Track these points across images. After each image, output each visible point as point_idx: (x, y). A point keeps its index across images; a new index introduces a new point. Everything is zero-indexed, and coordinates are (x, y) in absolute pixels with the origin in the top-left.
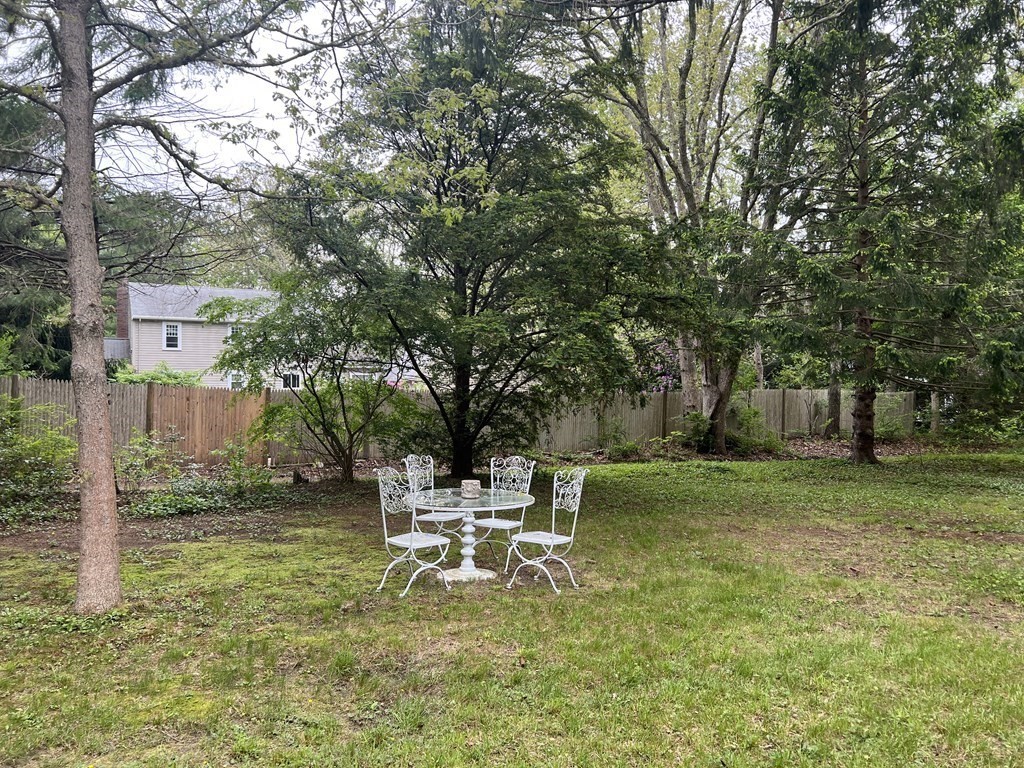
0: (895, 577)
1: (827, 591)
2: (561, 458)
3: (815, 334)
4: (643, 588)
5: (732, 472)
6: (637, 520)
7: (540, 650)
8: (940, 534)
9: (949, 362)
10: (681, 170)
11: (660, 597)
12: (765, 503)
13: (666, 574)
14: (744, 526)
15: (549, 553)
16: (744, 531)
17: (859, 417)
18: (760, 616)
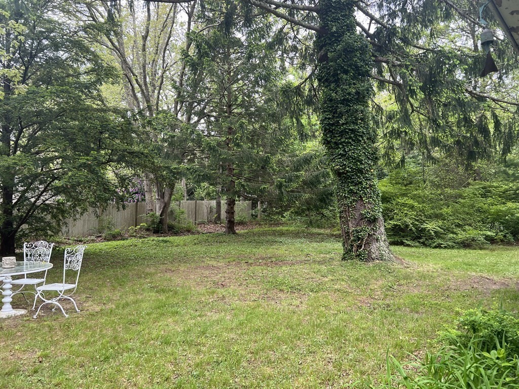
0: (239, 285)
1: (210, 296)
2: (76, 240)
3: (209, 174)
4: (118, 307)
5: (170, 242)
6: (117, 271)
7: (53, 351)
8: (258, 264)
9: (264, 188)
10: (144, 88)
11: (127, 310)
12: (185, 256)
13: (131, 298)
14: (173, 269)
15: (61, 294)
16: (173, 271)
17: (228, 213)
18: (177, 313)
